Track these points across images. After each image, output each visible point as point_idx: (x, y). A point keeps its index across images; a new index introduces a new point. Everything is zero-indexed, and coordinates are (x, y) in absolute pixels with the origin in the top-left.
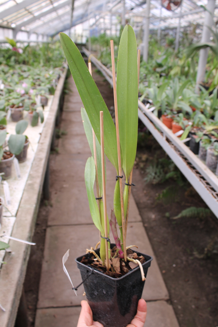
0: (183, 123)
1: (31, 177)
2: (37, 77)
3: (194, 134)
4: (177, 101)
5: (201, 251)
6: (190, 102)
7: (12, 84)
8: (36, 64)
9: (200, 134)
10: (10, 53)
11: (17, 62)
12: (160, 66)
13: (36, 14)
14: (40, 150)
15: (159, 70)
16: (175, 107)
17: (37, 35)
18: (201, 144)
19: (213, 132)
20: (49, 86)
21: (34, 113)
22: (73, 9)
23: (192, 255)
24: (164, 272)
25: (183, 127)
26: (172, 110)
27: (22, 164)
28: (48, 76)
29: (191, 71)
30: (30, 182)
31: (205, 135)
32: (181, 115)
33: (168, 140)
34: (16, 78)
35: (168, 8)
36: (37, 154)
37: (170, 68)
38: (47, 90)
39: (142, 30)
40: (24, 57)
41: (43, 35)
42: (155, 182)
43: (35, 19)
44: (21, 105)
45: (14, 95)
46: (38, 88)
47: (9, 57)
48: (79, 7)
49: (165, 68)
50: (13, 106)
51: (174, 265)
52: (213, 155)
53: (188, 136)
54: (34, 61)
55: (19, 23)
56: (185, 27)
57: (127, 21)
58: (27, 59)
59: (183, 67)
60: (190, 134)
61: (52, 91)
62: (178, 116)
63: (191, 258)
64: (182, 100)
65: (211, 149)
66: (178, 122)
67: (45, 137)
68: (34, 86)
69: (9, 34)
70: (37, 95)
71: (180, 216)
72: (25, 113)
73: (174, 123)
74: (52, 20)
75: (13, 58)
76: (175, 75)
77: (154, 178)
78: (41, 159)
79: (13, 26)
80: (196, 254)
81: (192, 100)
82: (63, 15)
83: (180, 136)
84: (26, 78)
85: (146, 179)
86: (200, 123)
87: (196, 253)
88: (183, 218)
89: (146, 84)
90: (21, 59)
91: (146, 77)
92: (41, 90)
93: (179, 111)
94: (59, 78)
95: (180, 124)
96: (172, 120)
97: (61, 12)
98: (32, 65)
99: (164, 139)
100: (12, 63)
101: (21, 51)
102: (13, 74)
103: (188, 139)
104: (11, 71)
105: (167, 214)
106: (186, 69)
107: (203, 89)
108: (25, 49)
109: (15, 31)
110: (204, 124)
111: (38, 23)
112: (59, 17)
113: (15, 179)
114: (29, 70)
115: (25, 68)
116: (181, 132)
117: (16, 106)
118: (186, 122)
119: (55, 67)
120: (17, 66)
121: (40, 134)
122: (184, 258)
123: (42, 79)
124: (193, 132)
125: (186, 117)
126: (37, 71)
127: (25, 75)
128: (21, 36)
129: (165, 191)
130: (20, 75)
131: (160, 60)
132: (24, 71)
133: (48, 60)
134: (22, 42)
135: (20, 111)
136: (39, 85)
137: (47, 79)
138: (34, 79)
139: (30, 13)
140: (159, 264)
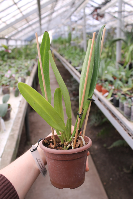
1: (13, 130)
2: (20, 66)
3: (116, 94)
4: (104, 74)
5: (128, 168)
6: (112, 74)
7: (4, 72)
8: (20, 58)
9: (119, 94)
10: (4, 53)
11: (9, 58)
13: (20, 29)
14: (19, 112)
16: (103, 78)
17: (22, 41)
18: (120, 101)
19: (128, 92)
20: (26, 71)
21: (16, 89)
22: (41, 25)
23: (122, 171)
24: (105, 184)
26: (101, 80)
28: (26, 64)
30: (12, 133)
31: (123, 94)
32: (107, 83)
33: (99, 100)
35: (97, 19)
36: (17, 115)
38: (25, 74)
39: (82, 33)
40: (13, 54)
41: (25, 41)
42: (96, 125)
43: (19, 32)
44: (8, 84)
45: (4, 78)
46: (20, 72)
47: (4, 56)
48: (45, 23)
50: (3, 85)
51: (111, 179)
52: (128, 107)
53: (112, 96)
54: (19, 56)
55: (10, 35)
57: (74, 29)
58: (14, 56)
59: (108, 53)
60: (113, 95)
61: (28, 74)
62: (105, 84)
63: (122, 173)
64: (107, 73)
65: (126, 103)
66: (105, 87)
67: (23, 103)
68: (17, 72)
69: (4, 42)
70: (18, 77)
71: (112, 146)
72: (11, 89)
73: (103, 89)
74: (29, 32)
75: (6, 56)
76: (104, 58)
77: (96, 122)
78: (19, 118)
79: (6, 37)
80: (125, 170)
81: (114, 73)
82: (36, 28)
83: (107, 97)
84: (14, 67)
85: (90, 123)
86: (119, 87)
88: (114, 148)
90: (11, 56)
92: (21, 74)
93: (106, 80)
94: (34, 65)
95: (107, 89)
96: (102, 86)
98: (17, 59)
99: (97, 99)
100: (5, 58)
101: (10, 51)
102: (6, 65)
103: (112, 98)
104: (5, 64)
105: (105, 145)
106: (110, 54)
107: (120, 66)
108: (13, 51)
109: (8, 40)
110: (121, 87)
112: (33, 30)
113: (3, 132)
114: (15, 62)
115: (13, 61)
116: (107, 94)
117: (5, 85)
118: (110, 87)
119: (32, 59)
120: (9, 60)
121: (20, 101)
122: (117, 174)
123: (23, 67)
124: (114, 93)
125: (111, 83)
126: (20, 62)
127: (13, 65)
128: (12, 43)
130: (10, 66)
132: (12, 63)
133: (27, 55)
134: (12, 46)
135: (7, 88)
136: (21, 71)
137: (26, 67)
138: (18, 67)
139: (16, 29)
140: (101, 179)
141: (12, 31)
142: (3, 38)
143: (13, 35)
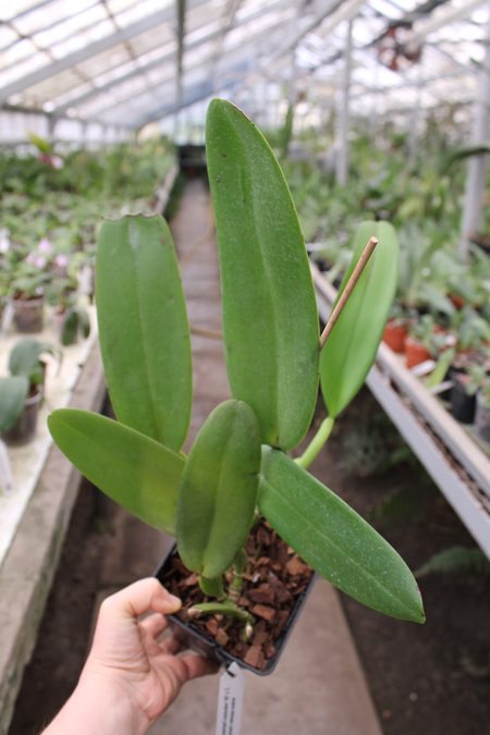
0: (432, 342)
2: (88, 222)
3: (462, 371)
4: (416, 281)
6: (448, 285)
7: (28, 240)
8: (93, 191)
9: (477, 370)
10: (35, 167)
11: (52, 186)
12: (375, 194)
13: (101, 82)
15: (373, 204)
16: (413, 297)
17: (105, 126)
18: (482, 401)
21: (68, 314)
22: (181, 71)
23: (457, 667)
24: (386, 714)
25: (432, 351)
26: (404, 307)
27: (22, 450)
29: (449, 207)
31: (489, 373)
32: (427, 319)
33: (395, 386)
34: (40, 225)
35: (393, 67)
37: (399, 201)
40: (68, 175)
41: (118, 127)
42: (365, 471)
43: (96, 92)
44: (39, 291)
45: (26, 267)
46: (89, 248)
47: (34, 177)
48: (196, 67)
49: (387, 199)
50: (18, 295)
51: (413, 697)
53: (447, 378)
54: (91, 185)
55: (62, 100)
56: (431, 110)
57: (302, 97)
58: (73, 181)
59: (429, 198)
60: (452, 372)
62: (420, 322)
63: (456, 675)
64: (429, 279)
66: (420, 338)
67: (91, 375)
68: (79, 245)
69: (39, 128)
70: (81, 268)
71: (425, 569)
72: (50, 312)
73: (410, 341)
74: (137, 95)
75: (41, 179)
76: (412, 215)
77: (363, 462)
79: (49, 107)
81: (454, 280)
82: (162, 83)
84: (66, 224)
85: (342, 464)
86: (477, 343)
87: (467, 663)
89: (343, 238)
90: (60, 179)
91: (342, 221)
92: (92, 255)
93: (423, 310)
95: (426, 344)
96: (405, 331)
97: (155, 76)
98: (84, 193)
99: (386, 383)
100: (39, 189)
101: (58, 163)
102: (37, 215)
103: (446, 386)
104: (34, 208)
106: (436, 202)
107: (481, 254)
108: (68, 161)
109: (53, 118)
110: (485, 342)
111: (104, 101)
112: (151, 89)
114: (75, 205)
115: (66, 199)
116: (427, 366)
117: (27, 295)
118: (438, 338)
119: (137, 197)
120: (51, 197)
121: (81, 366)
122: (437, 676)
124: (458, 365)
125: (441, 321)
126: (92, 207)
127: (63, 217)
128: (67, 131)
129: (387, 499)
130: (52, 218)
131: (374, 182)
132: (63, 208)
133: (122, 183)
134: (67, 143)
135: (34, 309)
136: (93, 242)
138: (82, 227)
139: (86, 79)
140: (374, 694)
141: (73, 87)
142: (35, 111)
143: (74, 103)
